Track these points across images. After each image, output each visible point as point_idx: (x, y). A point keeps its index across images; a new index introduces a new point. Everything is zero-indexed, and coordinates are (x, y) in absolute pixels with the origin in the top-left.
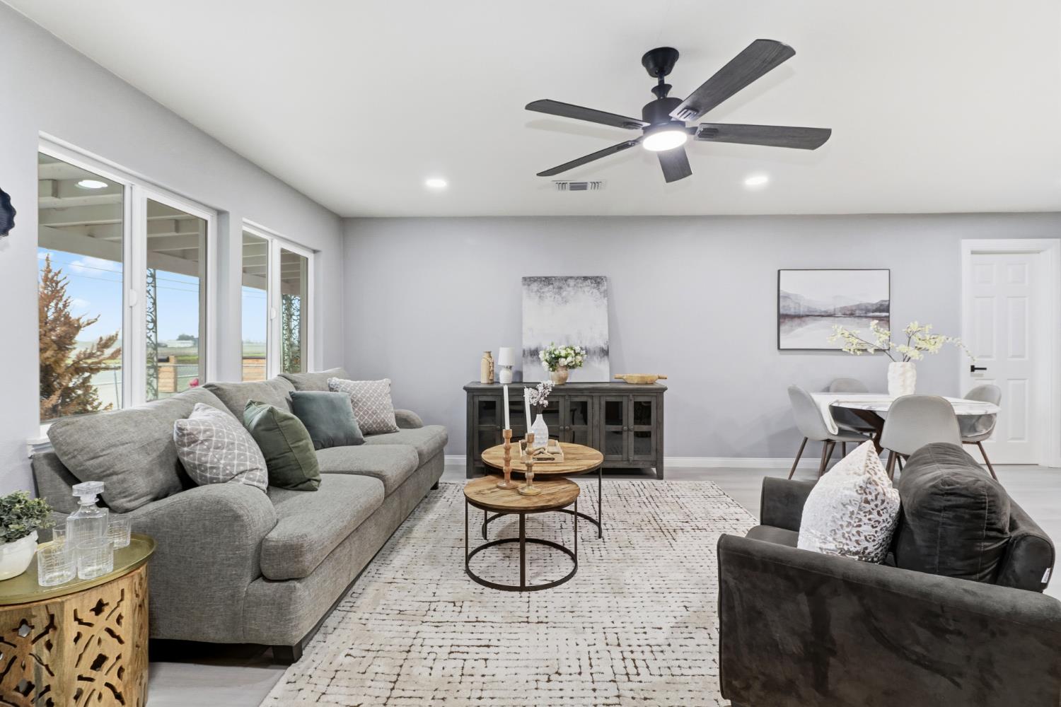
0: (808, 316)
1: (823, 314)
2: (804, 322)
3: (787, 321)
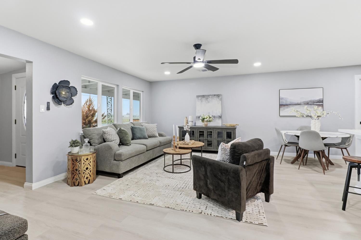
0: (290, 105)
1: (296, 104)
3: (282, 106)
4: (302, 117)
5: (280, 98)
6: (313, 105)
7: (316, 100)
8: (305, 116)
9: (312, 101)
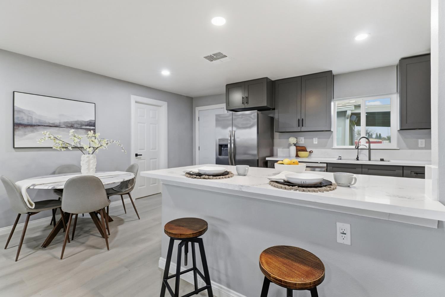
0: (39, 125)
1: (51, 125)
2: (36, 129)
3: (20, 128)
4: (65, 149)
5: (15, 109)
6: (80, 130)
7: (85, 122)
8: (70, 148)
9: (80, 123)
